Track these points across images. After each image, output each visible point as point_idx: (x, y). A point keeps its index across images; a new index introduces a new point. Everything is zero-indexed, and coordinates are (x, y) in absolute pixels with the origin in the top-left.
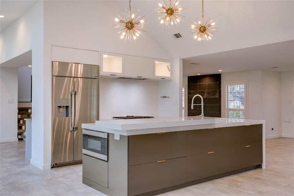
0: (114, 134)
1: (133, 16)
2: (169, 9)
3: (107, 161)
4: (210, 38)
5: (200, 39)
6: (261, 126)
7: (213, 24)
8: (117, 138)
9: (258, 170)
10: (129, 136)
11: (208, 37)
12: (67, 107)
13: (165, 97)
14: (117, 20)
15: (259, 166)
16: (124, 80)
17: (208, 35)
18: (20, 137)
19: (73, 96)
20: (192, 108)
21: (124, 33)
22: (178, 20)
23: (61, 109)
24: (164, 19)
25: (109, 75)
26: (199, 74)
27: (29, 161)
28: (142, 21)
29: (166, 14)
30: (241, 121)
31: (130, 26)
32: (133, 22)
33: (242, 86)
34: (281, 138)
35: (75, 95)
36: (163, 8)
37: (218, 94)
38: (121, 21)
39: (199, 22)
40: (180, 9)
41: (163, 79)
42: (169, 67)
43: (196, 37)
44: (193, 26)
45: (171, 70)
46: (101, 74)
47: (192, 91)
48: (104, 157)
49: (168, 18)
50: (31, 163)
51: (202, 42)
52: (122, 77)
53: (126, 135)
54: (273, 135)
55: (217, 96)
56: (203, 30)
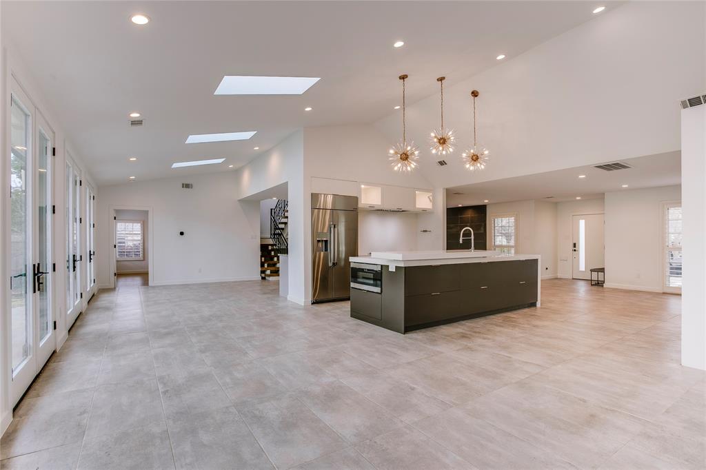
0: (388, 266)
1: (409, 148)
2: (441, 139)
3: (381, 293)
4: (483, 167)
5: (472, 168)
6: (536, 261)
7: (486, 152)
8: (392, 269)
9: (533, 308)
10: (405, 267)
11: (481, 166)
12: (326, 241)
13: (425, 231)
14: (392, 152)
15: (533, 305)
16: (381, 212)
17: (481, 164)
18: (263, 275)
19: (332, 229)
20: (461, 242)
21: (399, 165)
22: (451, 150)
23: (320, 244)
24: (437, 148)
25: (367, 207)
26: (460, 206)
27: (286, 298)
28: (416, 153)
29: (438, 144)
30: (511, 256)
31: (405, 157)
32: (409, 153)
33: (512, 220)
34: (557, 279)
35: (335, 227)
36: (436, 137)
37: (482, 228)
38: (396, 153)
39: (472, 151)
40: (452, 138)
41: (424, 210)
42: (431, 198)
43: (468, 166)
44: (464, 155)
45: (433, 201)
46: (360, 206)
47: (452, 225)
48: (377, 290)
49: (441, 148)
50: (288, 299)
51: (475, 171)
52: (381, 208)
53: (403, 266)
54: (548, 275)
55: (482, 232)
56: (475, 158)
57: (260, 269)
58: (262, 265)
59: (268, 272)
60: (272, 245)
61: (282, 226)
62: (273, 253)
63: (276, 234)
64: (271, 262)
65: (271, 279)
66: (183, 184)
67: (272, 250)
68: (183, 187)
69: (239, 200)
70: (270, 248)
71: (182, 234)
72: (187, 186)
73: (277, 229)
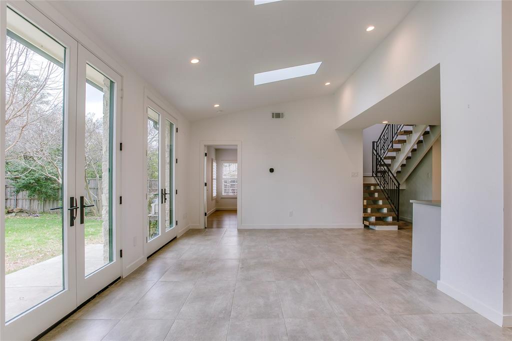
18: (366, 223)
57: (362, 215)
58: (365, 211)
59: (373, 219)
60: (375, 185)
61: (388, 162)
62: (376, 195)
63: (379, 172)
64: (375, 206)
65: (378, 228)
66: (273, 114)
67: (375, 191)
68: (273, 117)
69: (336, 130)
70: (372, 188)
71: (272, 170)
72: (278, 116)
73: (381, 165)
